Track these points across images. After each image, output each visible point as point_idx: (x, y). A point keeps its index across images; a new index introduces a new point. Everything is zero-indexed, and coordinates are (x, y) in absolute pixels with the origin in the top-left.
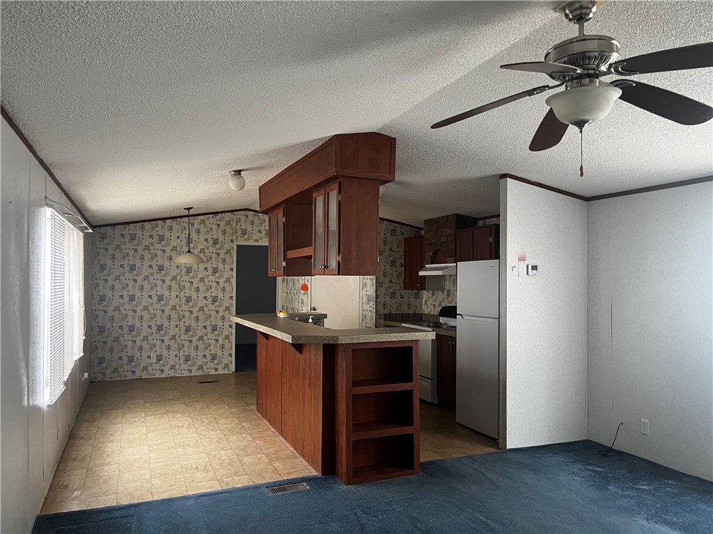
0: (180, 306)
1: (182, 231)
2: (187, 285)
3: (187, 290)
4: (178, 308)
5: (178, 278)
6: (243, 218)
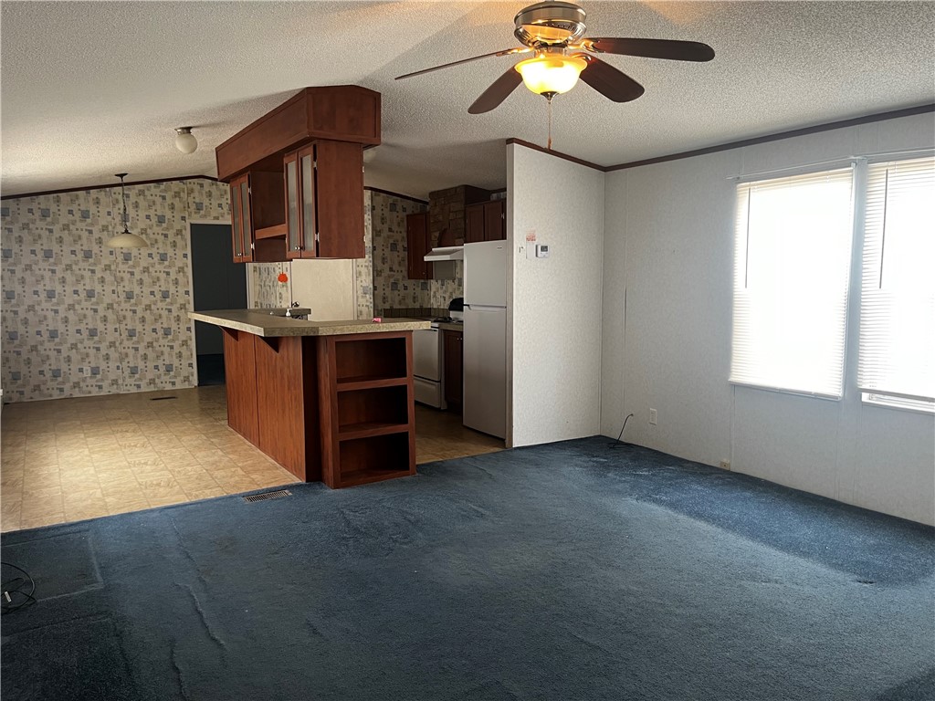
0: (119, 303)
1: (114, 204)
2: (127, 276)
3: (126, 283)
4: (115, 306)
5: (113, 267)
6: (197, 188)
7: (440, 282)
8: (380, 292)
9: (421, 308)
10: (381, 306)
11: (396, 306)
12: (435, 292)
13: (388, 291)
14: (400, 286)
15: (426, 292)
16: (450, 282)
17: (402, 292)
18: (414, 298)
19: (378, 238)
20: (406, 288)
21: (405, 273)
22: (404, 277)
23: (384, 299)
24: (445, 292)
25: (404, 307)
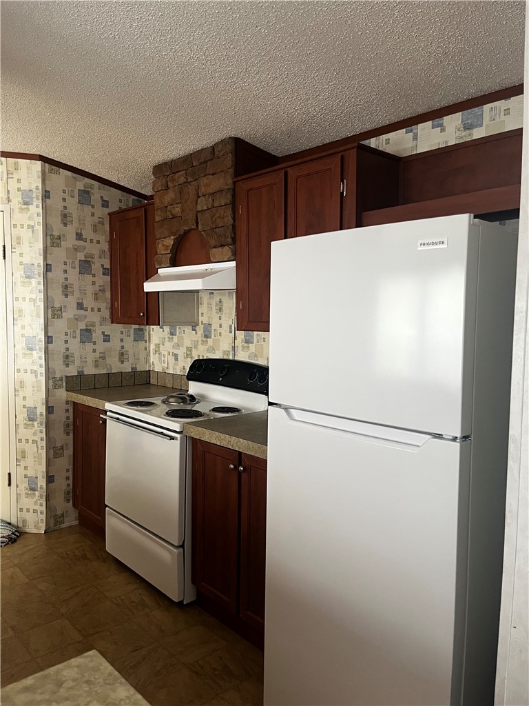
7: (167, 329)
8: (58, 346)
9: (134, 371)
10: (61, 371)
11: (90, 370)
12: (158, 346)
13: (75, 345)
14: (97, 335)
15: (142, 344)
16: (188, 329)
17: (101, 346)
18: (122, 354)
19: (55, 249)
20: (107, 338)
21: (107, 314)
22: (104, 319)
23: (67, 359)
24: (178, 346)
25: (104, 371)
